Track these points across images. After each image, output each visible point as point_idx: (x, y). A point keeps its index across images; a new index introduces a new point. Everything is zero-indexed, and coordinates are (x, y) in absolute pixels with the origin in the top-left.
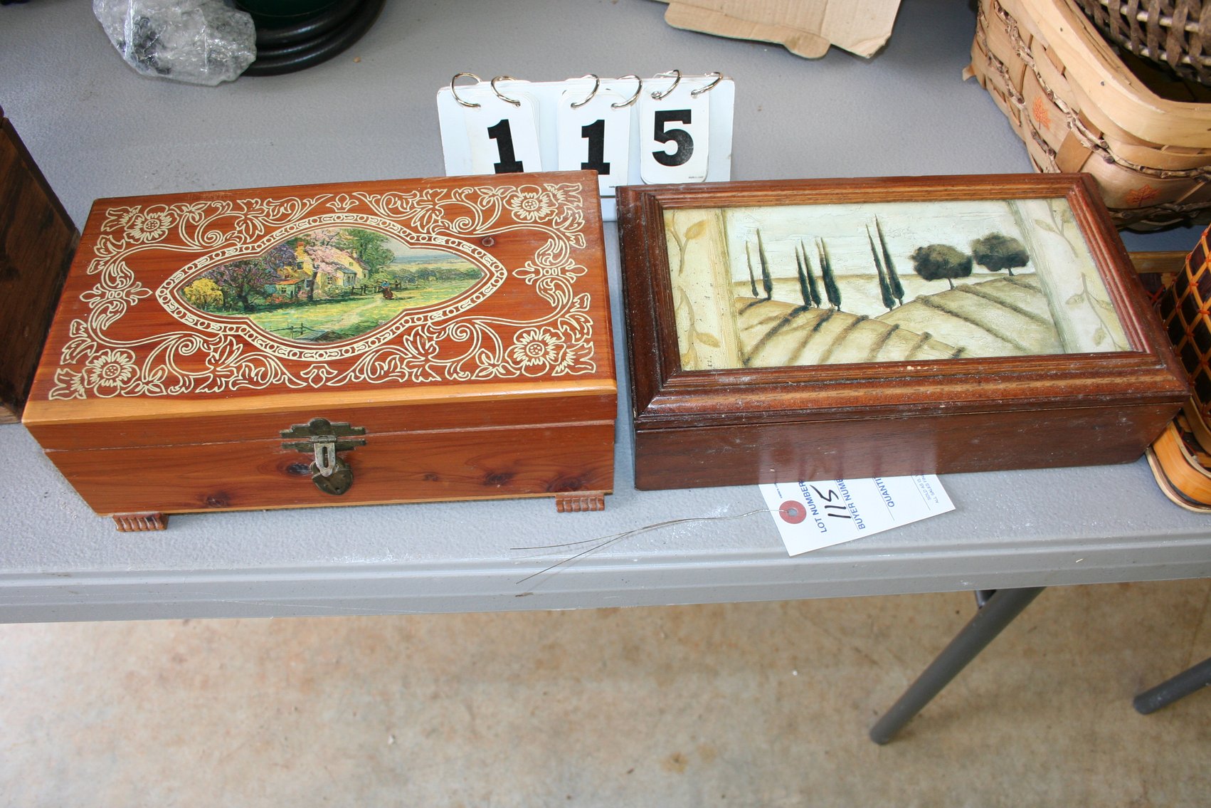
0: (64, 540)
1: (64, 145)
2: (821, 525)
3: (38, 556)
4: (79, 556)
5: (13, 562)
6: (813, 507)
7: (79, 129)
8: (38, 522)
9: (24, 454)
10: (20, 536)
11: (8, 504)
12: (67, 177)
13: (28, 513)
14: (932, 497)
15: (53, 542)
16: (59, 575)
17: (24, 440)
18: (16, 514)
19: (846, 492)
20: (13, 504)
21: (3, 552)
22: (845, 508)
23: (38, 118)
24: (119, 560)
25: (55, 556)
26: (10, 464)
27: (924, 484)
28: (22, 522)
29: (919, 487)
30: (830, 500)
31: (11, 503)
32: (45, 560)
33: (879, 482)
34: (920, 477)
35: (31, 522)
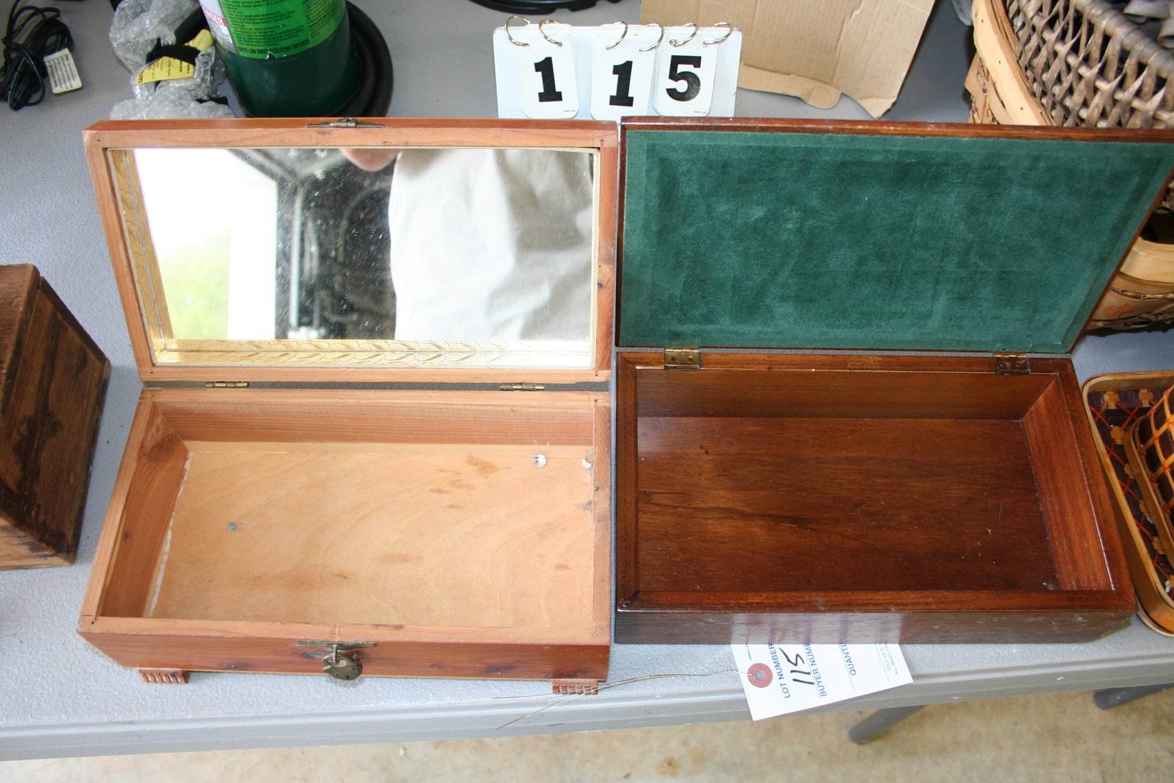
0: (125, 688)
1: (86, 264)
2: (785, 690)
3: (102, 705)
4: (142, 704)
5: (80, 712)
6: (780, 670)
7: (99, 245)
8: (99, 669)
9: (78, 598)
10: (83, 685)
11: (68, 651)
12: (92, 298)
13: (88, 660)
14: (893, 667)
15: (116, 691)
16: (124, 723)
17: (76, 583)
18: (77, 661)
19: (812, 657)
20: (73, 651)
21: (69, 701)
22: (809, 674)
23: (58, 233)
24: (180, 708)
25: (119, 704)
26: (66, 609)
27: (887, 653)
28: (83, 670)
29: (882, 656)
30: (796, 665)
31: (71, 649)
32: (109, 709)
33: (844, 648)
34: (883, 645)
35: (92, 669)
